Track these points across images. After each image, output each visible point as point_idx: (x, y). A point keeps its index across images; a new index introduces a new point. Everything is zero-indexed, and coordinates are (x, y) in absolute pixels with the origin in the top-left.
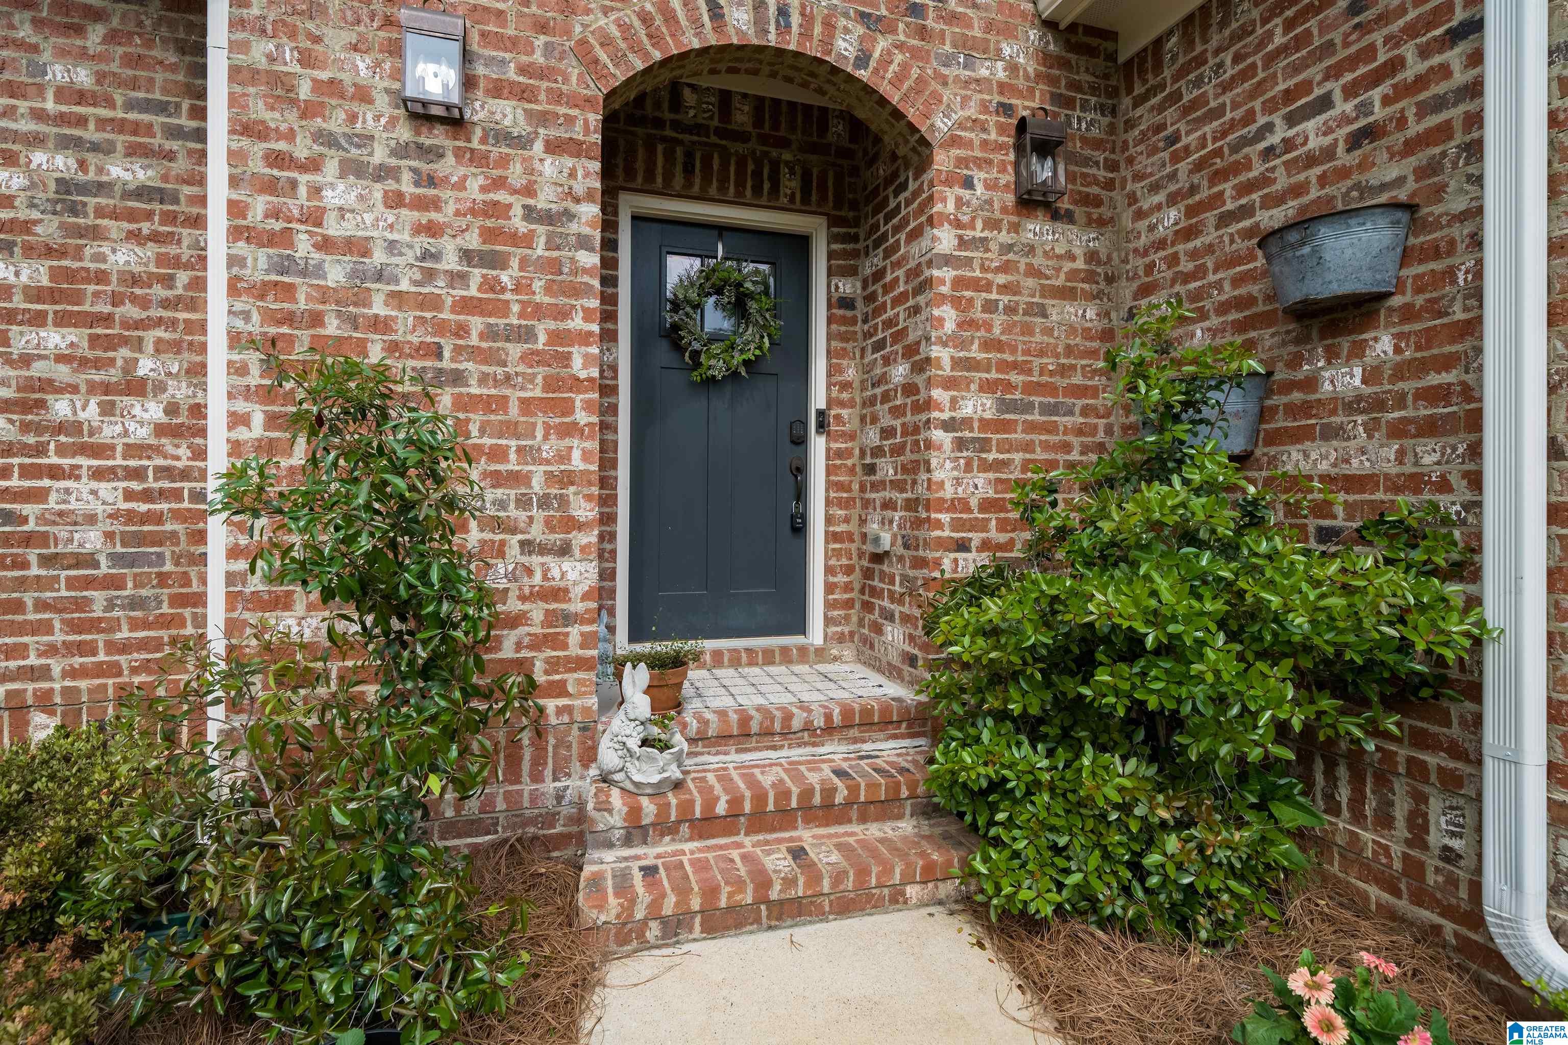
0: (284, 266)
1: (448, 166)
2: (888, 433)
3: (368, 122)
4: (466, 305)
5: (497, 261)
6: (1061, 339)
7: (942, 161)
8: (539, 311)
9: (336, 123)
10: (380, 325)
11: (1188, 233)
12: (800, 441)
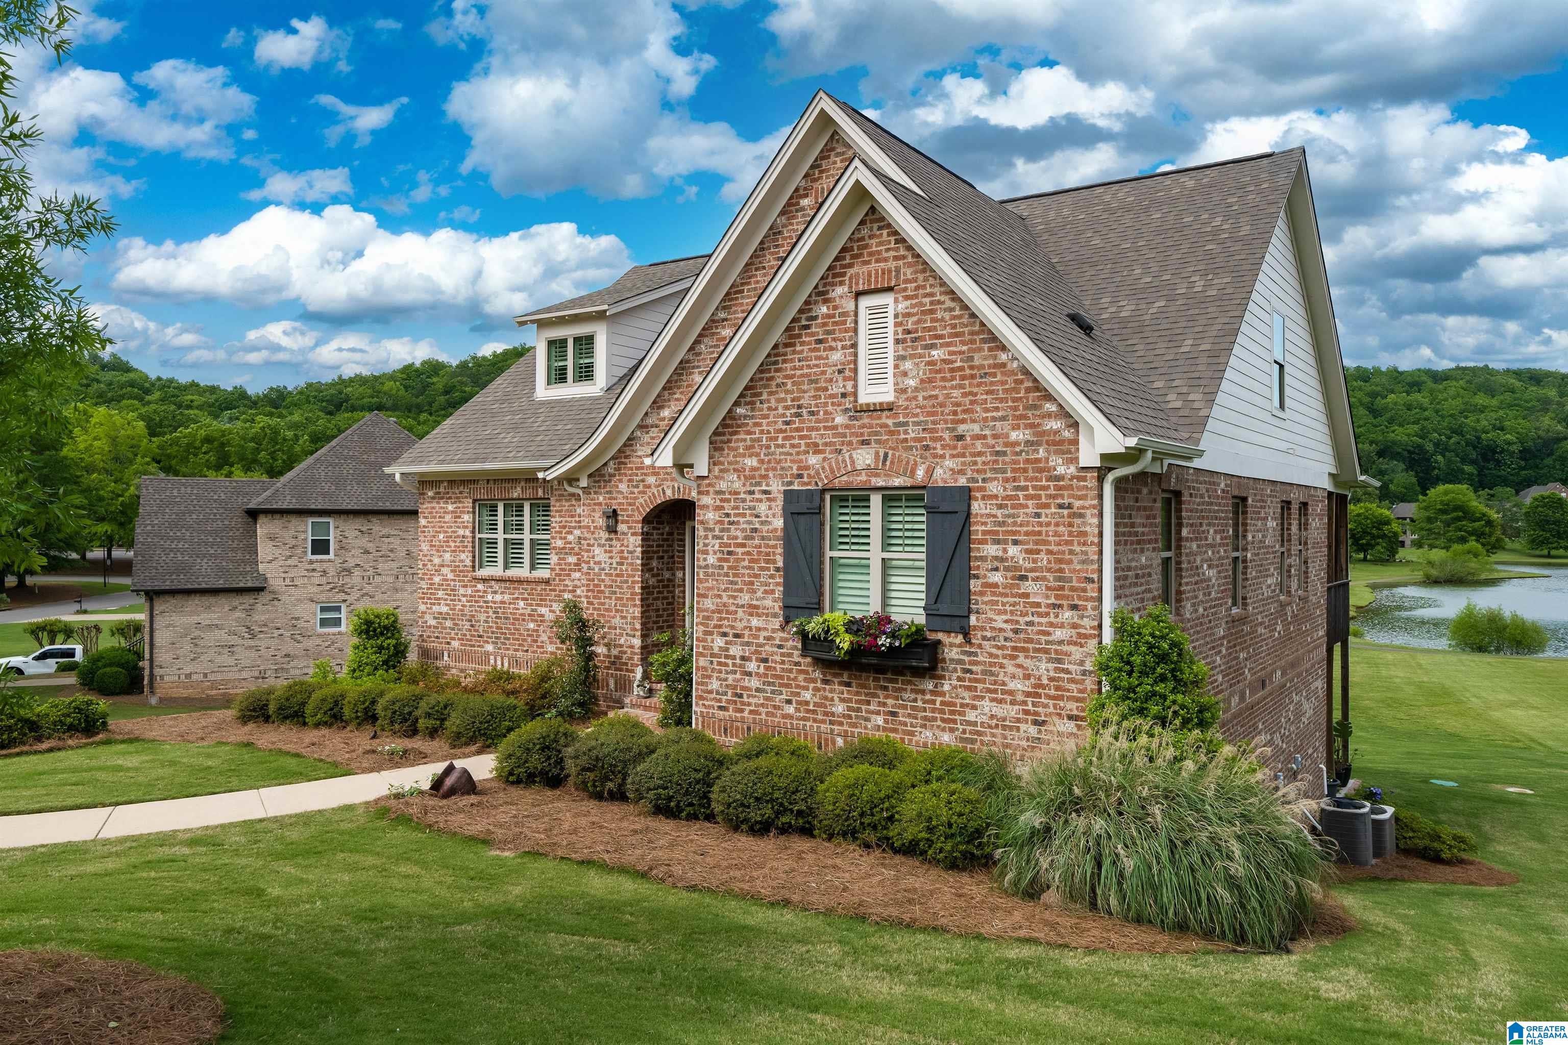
0: (589, 568)
1: (614, 542)
4: (617, 575)
5: (622, 564)
8: (628, 576)
10: (603, 581)
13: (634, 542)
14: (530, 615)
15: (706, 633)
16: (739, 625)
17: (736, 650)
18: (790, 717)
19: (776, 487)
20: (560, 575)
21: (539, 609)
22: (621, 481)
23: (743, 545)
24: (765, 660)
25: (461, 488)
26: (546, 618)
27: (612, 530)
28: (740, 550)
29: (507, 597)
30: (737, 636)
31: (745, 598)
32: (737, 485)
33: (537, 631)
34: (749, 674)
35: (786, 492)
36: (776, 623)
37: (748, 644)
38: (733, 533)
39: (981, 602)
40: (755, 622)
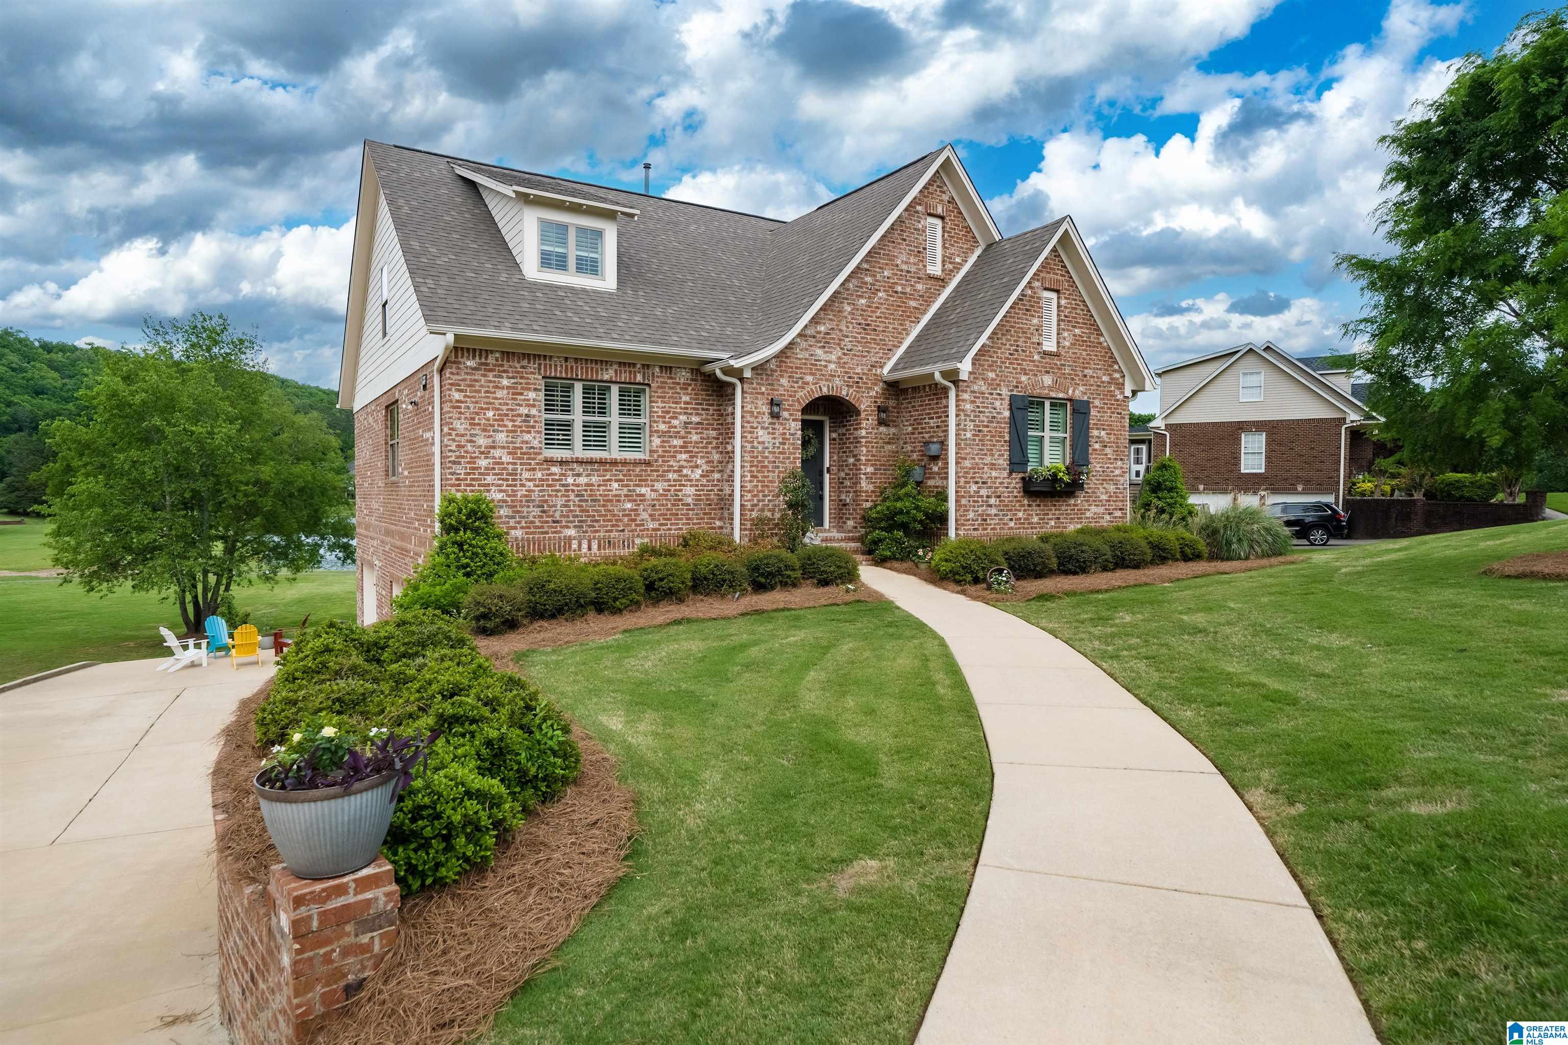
1: (777, 426)
2: (847, 474)
3: (765, 419)
4: (780, 453)
5: (784, 444)
6: (887, 454)
7: (863, 415)
8: (790, 453)
9: (760, 420)
10: (767, 457)
11: (913, 433)
12: (821, 475)
13: (795, 427)
14: (626, 496)
15: (966, 482)
16: (985, 476)
17: (983, 492)
18: (1012, 528)
19: (1005, 392)
20: (663, 456)
21: (638, 490)
22: (782, 376)
23: (987, 426)
24: (999, 497)
25: (525, 363)
26: (648, 497)
27: (775, 416)
28: (985, 429)
29: (594, 479)
30: (984, 483)
31: (988, 460)
32: (984, 388)
33: (636, 510)
34: (990, 506)
35: (1011, 396)
36: (1005, 474)
37: (990, 487)
38: (982, 418)
39: (1092, 458)
40: (994, 474)
